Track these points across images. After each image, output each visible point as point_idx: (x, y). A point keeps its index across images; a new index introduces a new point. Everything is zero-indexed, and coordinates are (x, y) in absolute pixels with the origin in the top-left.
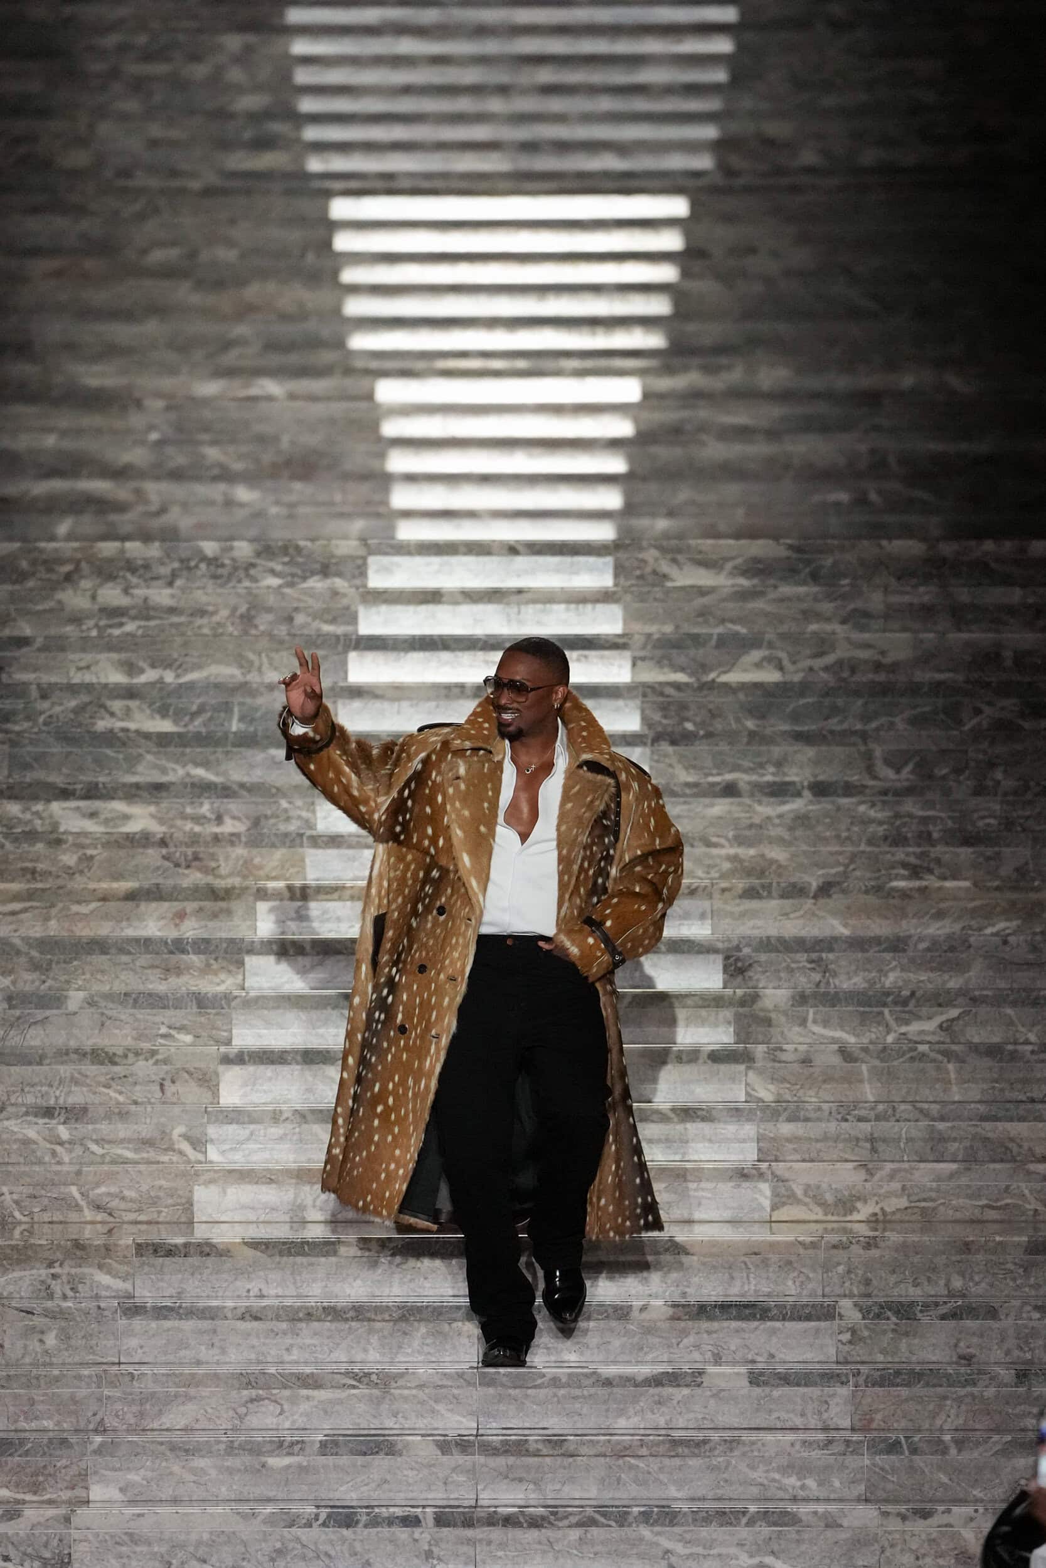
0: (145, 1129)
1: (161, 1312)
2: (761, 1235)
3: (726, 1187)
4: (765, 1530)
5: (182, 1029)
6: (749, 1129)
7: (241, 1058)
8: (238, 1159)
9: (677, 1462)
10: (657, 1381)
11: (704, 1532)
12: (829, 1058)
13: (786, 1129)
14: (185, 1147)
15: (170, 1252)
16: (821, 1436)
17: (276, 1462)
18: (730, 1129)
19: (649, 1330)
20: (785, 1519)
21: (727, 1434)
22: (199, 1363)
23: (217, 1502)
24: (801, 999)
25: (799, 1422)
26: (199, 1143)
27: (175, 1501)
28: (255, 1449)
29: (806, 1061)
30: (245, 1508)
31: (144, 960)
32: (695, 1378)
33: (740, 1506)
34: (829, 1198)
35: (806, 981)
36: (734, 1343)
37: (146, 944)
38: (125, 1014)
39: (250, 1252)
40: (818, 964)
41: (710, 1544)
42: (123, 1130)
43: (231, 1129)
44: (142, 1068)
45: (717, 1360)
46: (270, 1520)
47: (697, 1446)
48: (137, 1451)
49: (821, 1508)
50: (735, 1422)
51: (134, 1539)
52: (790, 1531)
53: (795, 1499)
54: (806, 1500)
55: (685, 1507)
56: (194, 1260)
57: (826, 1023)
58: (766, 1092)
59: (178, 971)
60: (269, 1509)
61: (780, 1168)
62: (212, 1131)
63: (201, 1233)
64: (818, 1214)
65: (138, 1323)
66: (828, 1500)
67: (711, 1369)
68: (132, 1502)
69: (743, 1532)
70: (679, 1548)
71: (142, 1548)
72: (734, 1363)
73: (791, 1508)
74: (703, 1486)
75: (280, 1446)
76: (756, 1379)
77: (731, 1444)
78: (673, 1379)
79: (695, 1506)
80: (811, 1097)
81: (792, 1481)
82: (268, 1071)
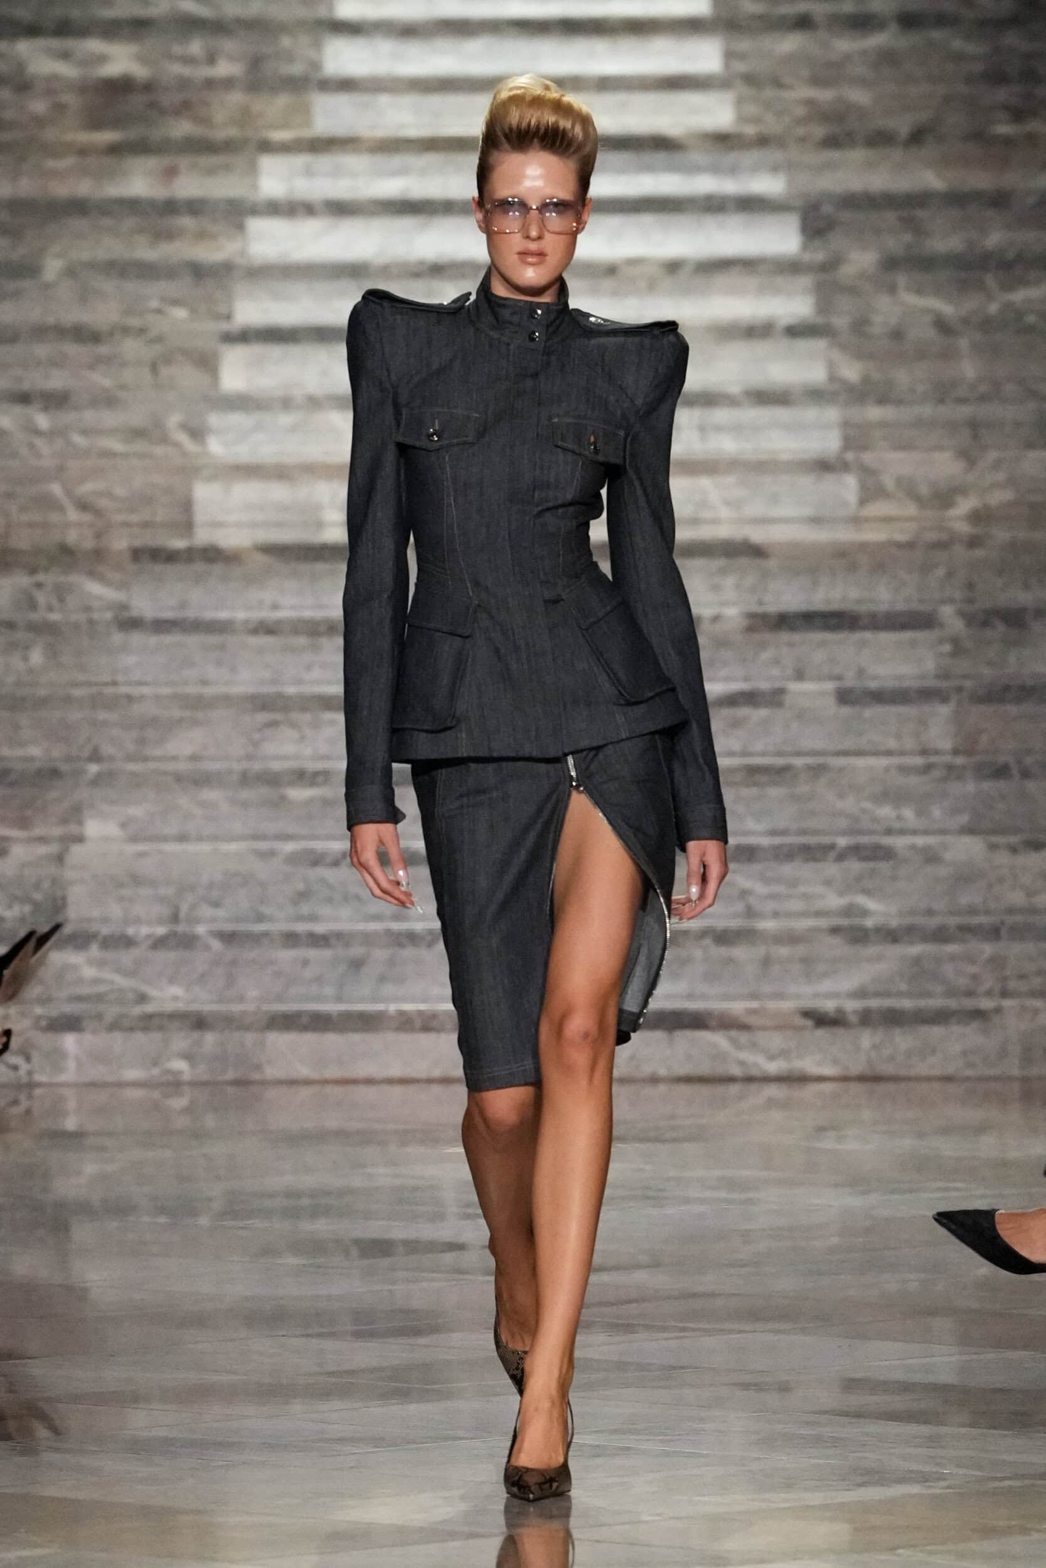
0: (136, 416)
1: (161, 626)
2: (845, 535)
3: (806, 482)
4: (855, 866)
5: (176, 302)
6: (832, 414)
7: (245, 336)
8: (243, 453)
9: (754, 791)
10: (731, 701)
11: (787, 869)
12: (923, 331)
13: (874, 413)
14: (183, 438)
15: (170, 557)
16: (919, 761)
17: (298, 794)
18: (810, 413)
19: (722, 643)
20: (879, 853)
21: (813, 761)
22: (204, 682)
23: (230, 838)
24: (890, 264)
25: (892, 744)
26: (198, 433)
27: (182, 838)
28: (272, 780)
29: (897, 335)
30: (263, 846)
31: (130, 223)
32: (774, 698)
33: (826, 840)
34: (924, 490)
35: (897, 242)
36: (819, 656)
37: (133, 205)
38: (108, 286)
39: (260, 558)
40: (910, 223)
41: (793, 883)
42: (110, 418)
43: (236, 419)
44: (131, 347)
45: (800, 676)
46: (294, 859)
47: (779, 774)
48: (138, 782)
49: (920, 841)
50: (819, 745)
51: (136, 880)
52: (884, 866)
53: (889, 832)
54: (902, 832)
55: (765, 841)
56: (200, 567)
57: (919, 292)
58: (851, 372)
59: (170, 235)
60: (290, 847)
61: (868, 458)
62: (214, 419)
63: (202, 536)
64: (911, 510)
65: (137, 638)
66: (926, 832)
67: (794, 687)
68: (134, 839)
69: (831, 869)
70: (760, 888)
71: (147, 892)
72: (820, 678)
73: (887, 841)
74: (785, 817)
75: (301, 777)
76: (844, 697)
77: (817, 771)
78: (749, 698)
79: (777, 840)
80: (902, 377)
81: (886, 812)
82: (275, 351)
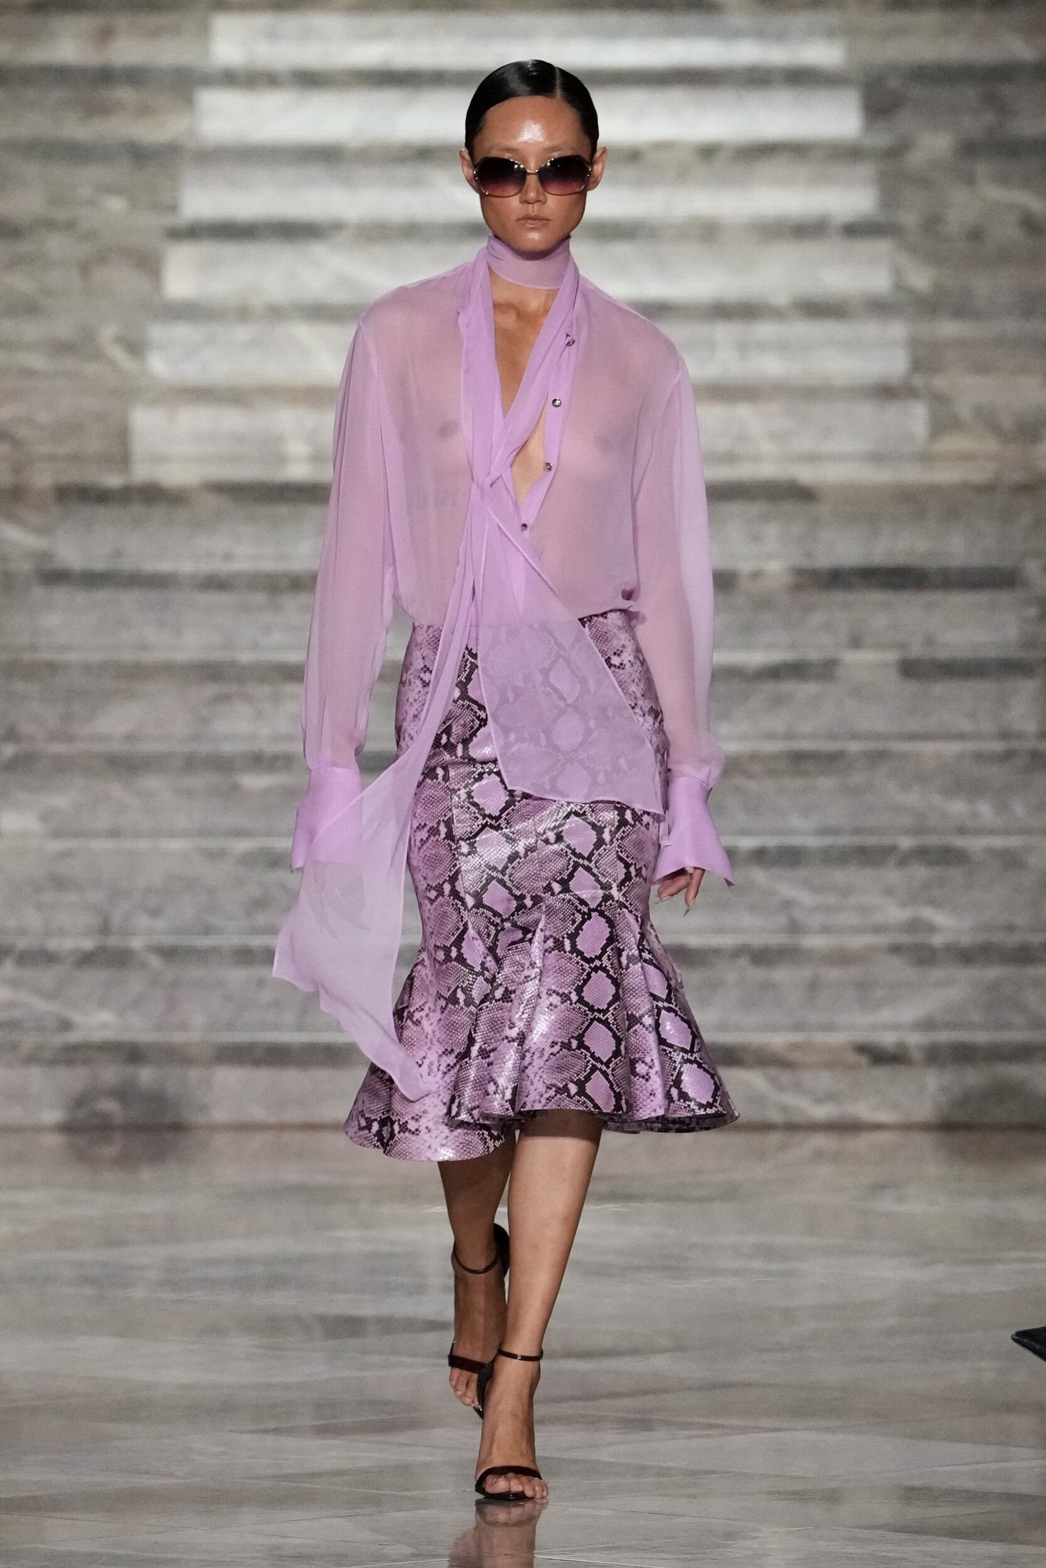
0: (62, 328)
1: (92, 580)
2: (913, 475)
3: (867, 412)
4: (921, 872)
5: (109, 189)
6: (898, 330)
7: (196, 232)
8: (192, 372)
9: (800, 782)
10: (774, 673)
11: (840, 876)
12: (1008, 231)
13: (948, 328)
14: (118, 354)
15: (100, 497)
16: (997, 746)
17: (253, 782)
18: (870, 329)
19: (763, 603)
20: (948, 857)
21: (872, 746)
22: (143, 647)
23: (172, 834)
24: (969, 149)
25: (966, 725)
26: (136, 348)
27: (115, 833)
28: (222, 764)
29: (976, 235)
30: (212, 844)
31: (57, 94)
32: (826, 670)
33: (886, 841)
34: (1007, 422)
35: (975, 124)
36: (879, 621)
37: (60, 74)
38: (30, 170)
39: (213, 501)
40: (993, 101)
41: (846, 891)
42: (31, 330)
43: (182, 332)
44: (56, 244)
45: (856, 643)
46: (249, 860)
47: (830, 761)
48: (61, 766)
49: (998, 842)
50: (880, 726)
51: (59, 883)
52: (956, 874)
53: (962, 831)
54: (979, 832)
55: (813, 842)
56: (137, 509)
57: (1004, 180)
58: (921, 279)
59: (103, 110)
60: (243, 845)
61: (940, 382)
62: (157, 332)
63: (142, 473)
64: (991, 445)
65: (61, 594)
66: (1007, 832)
67: (851, 657)
68: (58, 834)
69: (892, 875)
70: (805, 898)
71: (72, 897)
72: (880, 646)
73: (959, 842)
74: (838, 812)
75: (259, 761)
76: (910, 669)
77: (876, 758)
78: (796, 670)
79: (828, 841)
80: (982, 286)
81: (958, 807)
82: (230, 250)
